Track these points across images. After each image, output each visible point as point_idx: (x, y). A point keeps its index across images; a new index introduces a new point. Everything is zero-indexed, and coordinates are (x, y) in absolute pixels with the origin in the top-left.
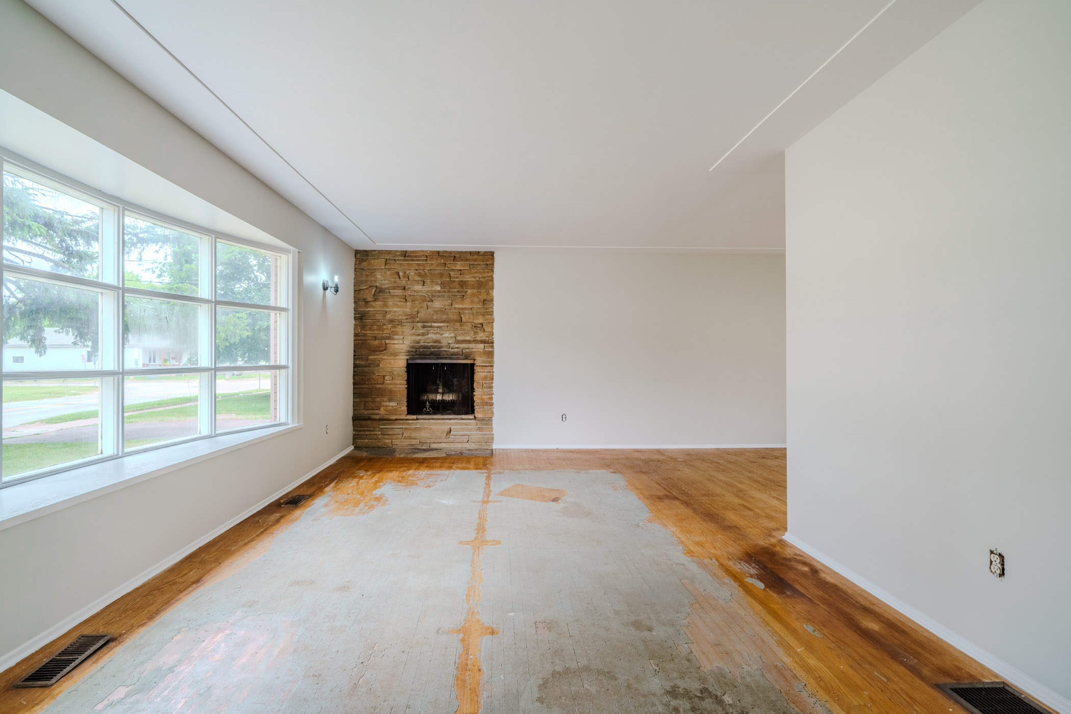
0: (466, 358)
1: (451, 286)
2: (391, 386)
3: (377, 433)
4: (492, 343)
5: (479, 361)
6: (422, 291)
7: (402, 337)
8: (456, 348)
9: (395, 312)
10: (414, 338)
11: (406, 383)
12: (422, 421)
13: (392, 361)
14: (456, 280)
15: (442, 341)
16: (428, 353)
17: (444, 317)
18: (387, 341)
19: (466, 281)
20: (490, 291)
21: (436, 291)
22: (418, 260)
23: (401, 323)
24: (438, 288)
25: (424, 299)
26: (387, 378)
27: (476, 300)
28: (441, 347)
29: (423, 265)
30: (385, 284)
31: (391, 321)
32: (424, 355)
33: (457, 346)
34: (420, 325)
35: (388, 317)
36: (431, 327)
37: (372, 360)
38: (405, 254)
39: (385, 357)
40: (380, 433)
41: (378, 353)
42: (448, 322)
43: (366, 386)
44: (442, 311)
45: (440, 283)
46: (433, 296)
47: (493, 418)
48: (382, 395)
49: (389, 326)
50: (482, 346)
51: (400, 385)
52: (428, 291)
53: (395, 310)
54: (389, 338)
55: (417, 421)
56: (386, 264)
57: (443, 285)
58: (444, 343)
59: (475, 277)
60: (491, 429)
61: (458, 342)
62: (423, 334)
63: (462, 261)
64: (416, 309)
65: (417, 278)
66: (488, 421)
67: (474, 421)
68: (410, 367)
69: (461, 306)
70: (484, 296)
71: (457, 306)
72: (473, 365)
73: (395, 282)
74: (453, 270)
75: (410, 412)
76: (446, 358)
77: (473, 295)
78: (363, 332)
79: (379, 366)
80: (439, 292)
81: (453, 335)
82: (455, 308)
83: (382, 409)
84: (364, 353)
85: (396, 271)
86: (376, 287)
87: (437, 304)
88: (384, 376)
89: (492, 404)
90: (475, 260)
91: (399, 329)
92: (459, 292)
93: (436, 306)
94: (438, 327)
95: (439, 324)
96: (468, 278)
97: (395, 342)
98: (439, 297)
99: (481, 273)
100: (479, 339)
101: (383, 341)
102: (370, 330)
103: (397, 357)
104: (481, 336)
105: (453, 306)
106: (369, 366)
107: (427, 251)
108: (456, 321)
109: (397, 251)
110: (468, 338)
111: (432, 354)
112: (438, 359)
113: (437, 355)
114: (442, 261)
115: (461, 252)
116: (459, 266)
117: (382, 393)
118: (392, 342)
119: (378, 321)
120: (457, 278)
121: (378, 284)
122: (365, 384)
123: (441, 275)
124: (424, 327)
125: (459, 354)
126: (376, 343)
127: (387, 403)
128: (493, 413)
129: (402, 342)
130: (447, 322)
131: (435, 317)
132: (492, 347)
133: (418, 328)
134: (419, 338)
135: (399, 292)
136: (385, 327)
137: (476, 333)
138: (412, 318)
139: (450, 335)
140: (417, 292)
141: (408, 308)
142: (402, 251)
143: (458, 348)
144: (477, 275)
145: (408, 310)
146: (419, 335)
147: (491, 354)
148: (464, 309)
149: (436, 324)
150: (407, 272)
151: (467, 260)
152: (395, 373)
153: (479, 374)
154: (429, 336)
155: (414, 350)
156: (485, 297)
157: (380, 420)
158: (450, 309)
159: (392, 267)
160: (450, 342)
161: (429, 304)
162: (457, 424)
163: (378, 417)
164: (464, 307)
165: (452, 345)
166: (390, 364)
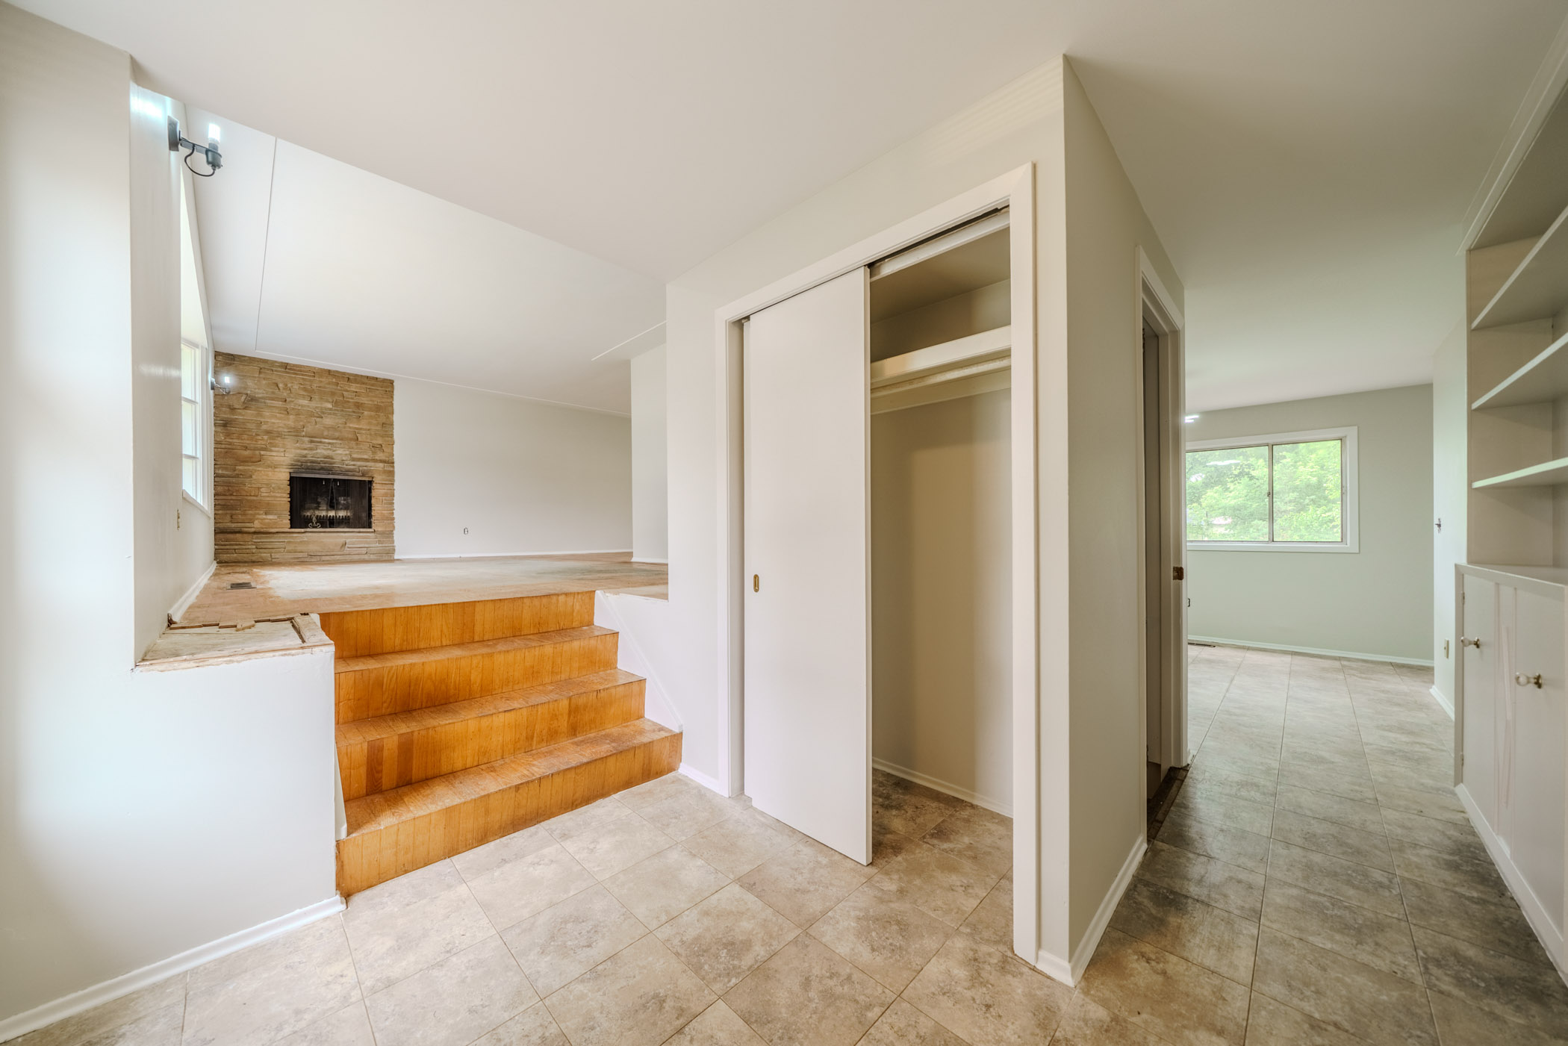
0: (363, 476)
1: (345, 405)
2: (268, 499)
3: (250, 547)
4: (393, 463)
5: (378, 479)
6: (308, 406)
7: (282, 450)
8: (350, 465)
9: (274, 423)
10: (298, 451)
11: (288, 496)
12: (310, 534)
13: (270, 474)
14: (351, 400)
15: (334, 457)
16: (317, 468)
17: (337, 434)
18: (262, 453)
19: (362, 403)
20: (390, 416)
21: (326, 409)
22: (303, 375)
23: (280, 435)
24: (330, 406)
25: (312, 415)
26: (262, 490)
27: (374, 422)
28: (334, 463)
29: (310, 381)
30: (258, 393)
31: (268, 432)
32: (312, 469)
33: (352, 463)
34: (307, 439)
35: (264, 427)
36: (321, 442)
37: (240, 470)
38: (285, 366)
39: (260, 469)
40: (254, 547)
41: (250, 464)
42: (342, 440)
43: (233, 498)
44: (334, 428)
45: (331, 400)
46: (323, 413)
47: (395, 532)
48: (257, 508)
49: (266, 437)
50: (381, 465)
51: (282, 499)
52: (316, 407)
53: (273, 421)
54: (265, 449)
55: (303, 535)
56: (260, 373)
57: (336, 403)
58: (337, 459)
59: (373, 401)
60: (393, 542)
61: (354, 459)
62: (311, 449)
63: (358, 383)
64: (301, 423)
65: (302, 393)
66: (389, 534)
67: (372, 534)
68: (293, 481)
69: (357, 426)
70: (382, 419)
71: (351, 425)
72: (370, 482)
73: (273, 393)
74: (347, 391)
75: (293, 524)
76: (339, 474)
77: (371, 417)
78: (227, 440)
79: (251, 477)
80: (331, 409)
81: (347, 452)
82: (350, 427)
83: (256, 522)
84: (229, 463)
85: (274, 381)
86: (247, 394)
87: (328, 421)
88: (259, 488)
89: (393, 519)
90: (372, 385)
91: (278, 441)
92: (354, 412)
93: (327, 423)
94: (329, 443)
95: (331, 441)
96: (364, 400)
97: (274, 454)
98: (330, 414)
99: (379, 397)
100: (377, 458)
101: (257, 452)
102: (238, 439)
103: (276, 470)
104: (380, 456)
105: (348, 425)
106: (237, 476)
107: (315, 368)
108: (351, 439)
109: (276, 362)
110: (365, 457)
111: (322, 468)
112: (329, 474)
113: (329, 470)
114: (334, 380)
115: (356, 375)
116: (354, 387)
117: (256, 506)
118: (268, 453)
119: (250, 430)
120: (352, 398)
121: (249, 392)
122: (231, 495)
123: (333, 394)
124: (312, 442)
125: (355, 471)
126: (247, 453)
127: (264, 517)
128: (394, 527)
129: (282, 454)
130: (340, 440)
131: (325, 433)
132: (393, 467)
133: (303, 442)
134: (306, 452)
135: (280, 404)
136: (259, 438)
137: (374, 453)
138: (296, 433)
139: (345, 453)
140: (302, 406)
141: (291, 421)
142: (282, 363)
143: (354, 465)
144: (374, 399)
145: (291, 423)
146: (305, 449)
147: (391, 473)
148: (361, 429)
149: (326, 441)
150: (289, 385)
151: (364, 383)
152: (273, 485)
153: (377, 492)
154: (319, 451)
155: (299, 464)
156: (384, 421)
157: (255, 533)
158: (345, 428)
159: (268, 377)
160: (344, 458)
161: (318, 419)
162: (353, 537)
163: (253, 530)
164: (360, 427)
165: (346, 462)
166: (267, 475)
